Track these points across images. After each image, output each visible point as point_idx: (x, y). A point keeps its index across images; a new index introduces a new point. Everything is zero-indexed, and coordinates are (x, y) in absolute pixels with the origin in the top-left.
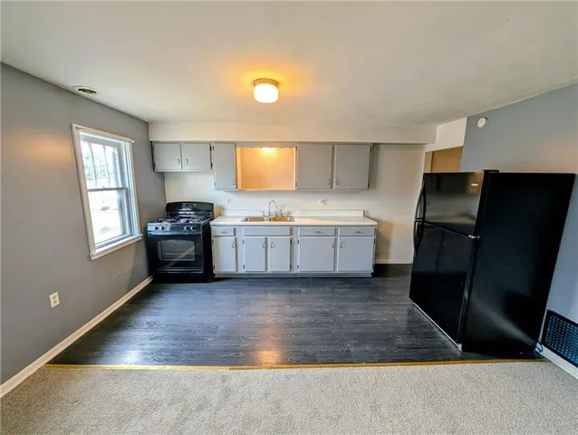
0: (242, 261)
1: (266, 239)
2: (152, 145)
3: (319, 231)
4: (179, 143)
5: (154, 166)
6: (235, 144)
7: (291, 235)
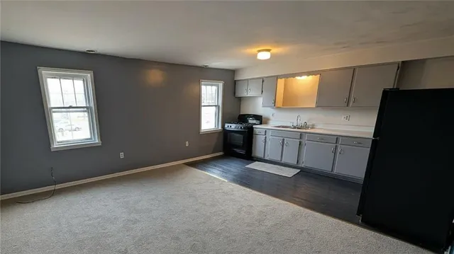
0: (268, 152)
1: (283, 140)
2: (235, 82)
3: (323, 138)
4: (248, 80)
5: (235, 93)
6: (277, 77)
7: (301, 138)
